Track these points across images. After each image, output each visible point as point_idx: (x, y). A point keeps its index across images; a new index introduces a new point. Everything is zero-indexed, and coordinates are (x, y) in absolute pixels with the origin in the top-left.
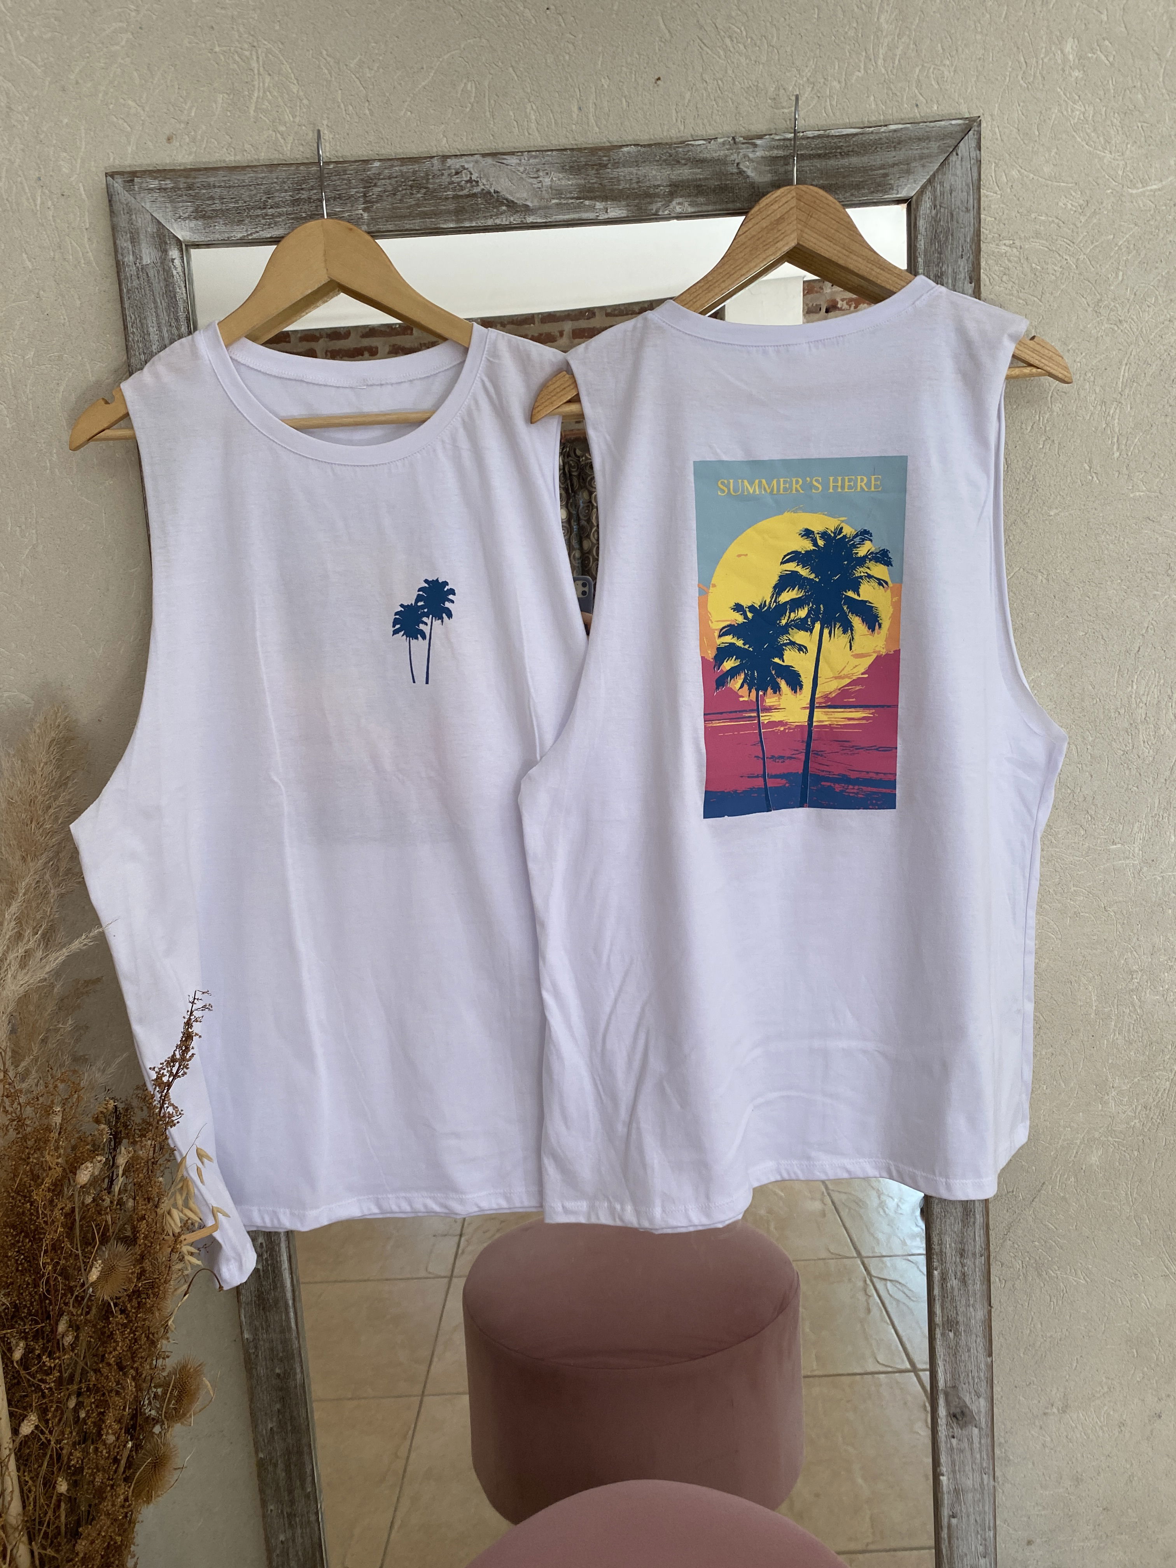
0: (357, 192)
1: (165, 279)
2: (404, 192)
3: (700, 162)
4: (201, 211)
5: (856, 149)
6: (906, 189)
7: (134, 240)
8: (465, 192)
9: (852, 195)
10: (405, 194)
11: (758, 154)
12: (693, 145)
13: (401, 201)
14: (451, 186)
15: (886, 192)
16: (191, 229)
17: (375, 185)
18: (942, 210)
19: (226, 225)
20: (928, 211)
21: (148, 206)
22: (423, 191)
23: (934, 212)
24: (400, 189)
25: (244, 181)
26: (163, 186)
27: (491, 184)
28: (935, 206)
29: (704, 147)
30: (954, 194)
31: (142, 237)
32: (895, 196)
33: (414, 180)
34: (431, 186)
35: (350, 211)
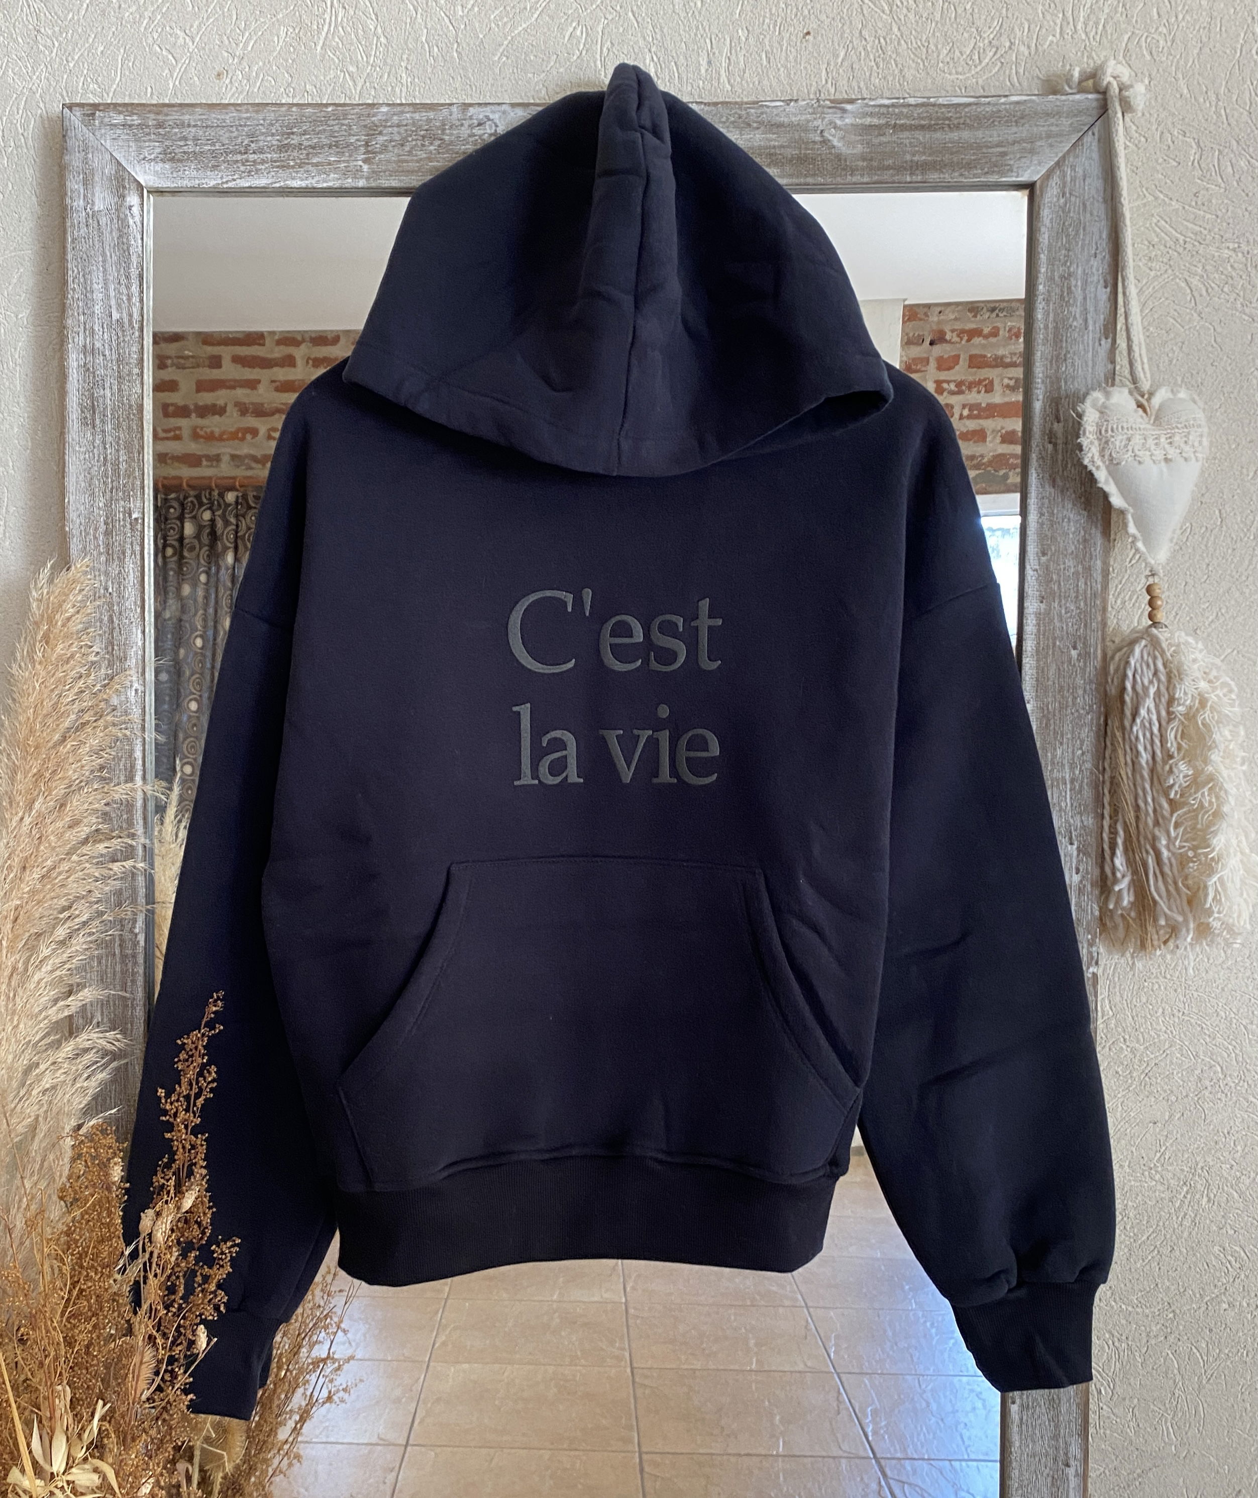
0: (358, 140)
1: (119, 230)
2: (414, 143)
3: (775, 127)
4: (170, 153)
5: (968, 121)
6: (1029, 171)
7: (87, 183)
9: (961, 175)
10: (416, 145)
11: (847, 121)
12: (768, 107)
13: (410, 152)
14: (471, 139)
15: (1002, 174)
16: (156, 172)
17: (380, 133)
18: (1073, 199)
19: (198, 170)
20: (1055, 199)
21: (108, 144)
22: (437, 143)
23: (1062, 201)
24: (410, 139)
25: (224, 121)
26: (129, 123)
28: (1064, 195)
29: (782, 109)
30: (1088, 181)
31: (96, 179)
32: (1014, 179)
33: (426, 130)
34: (447, 138)
35: (348, 161)
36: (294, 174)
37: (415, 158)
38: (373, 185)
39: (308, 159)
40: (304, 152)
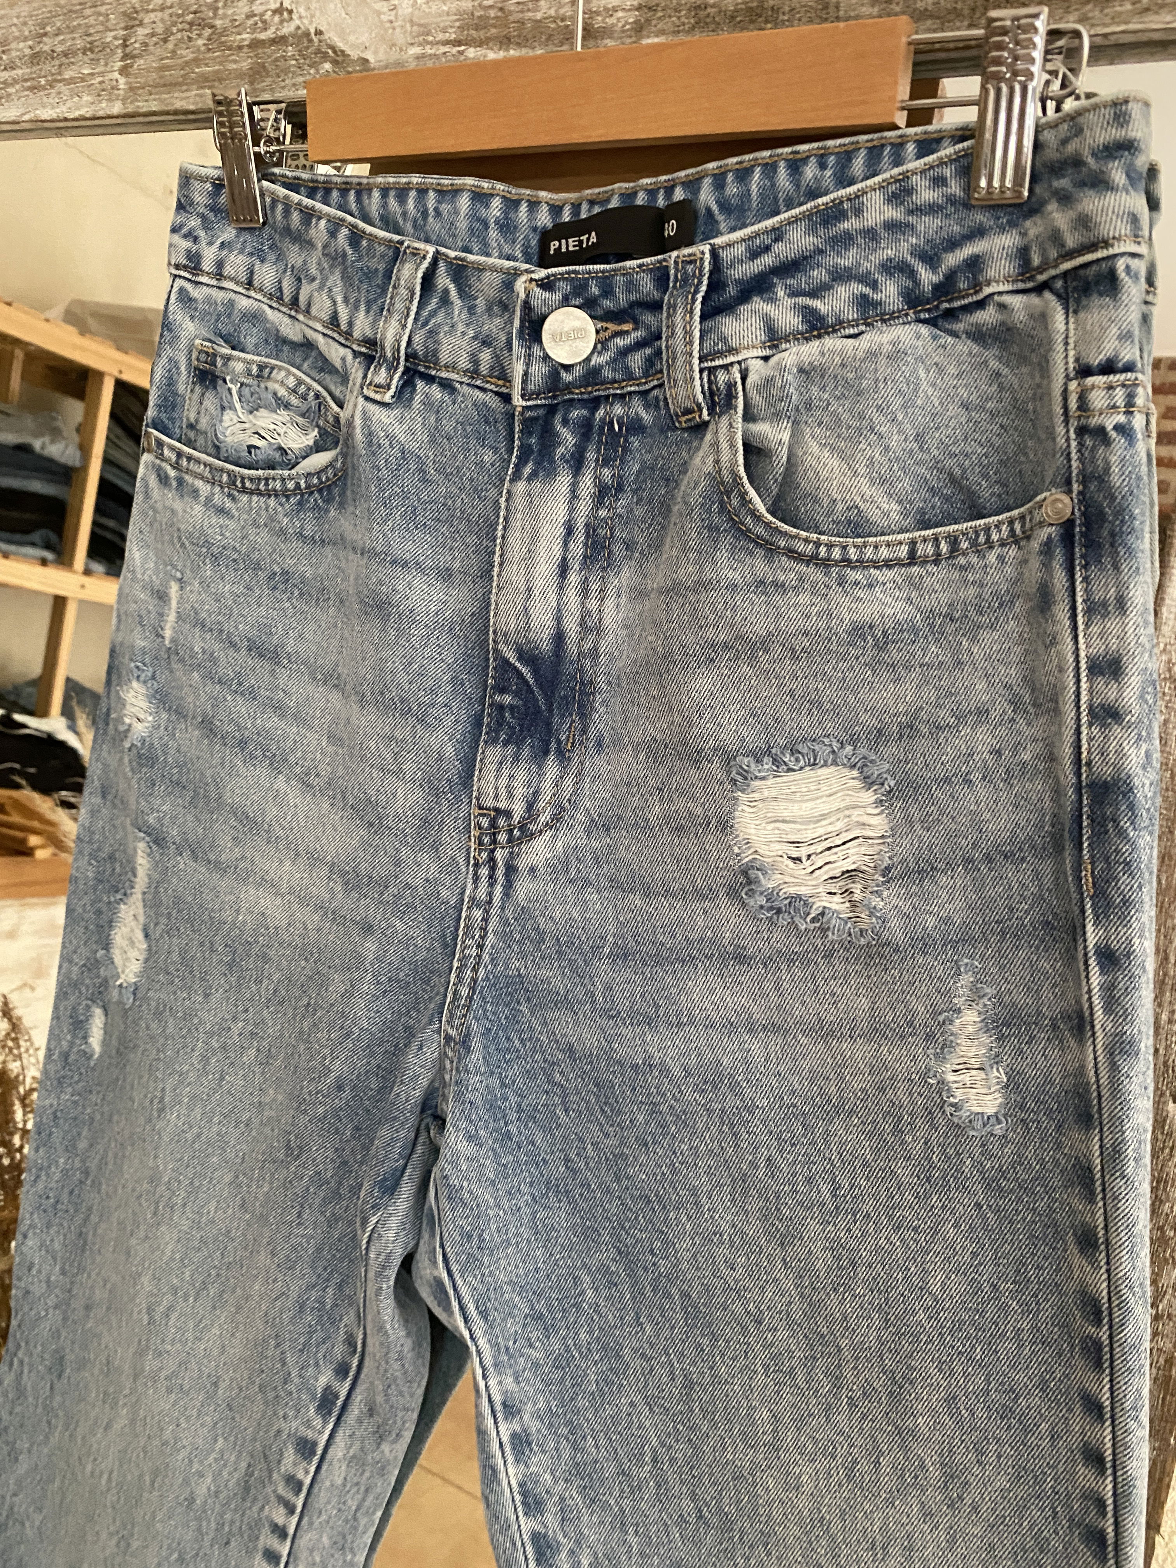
0: (115, 38)
2: (179, 36)
8: (269, 34)
10: (181, 40)
13: (174, 52)
14: (250, 22)
17: (141, 24)
22: (207, 32)
24: (174, 29)
27: (313, 16)
33: (195, 13)
34: (218, 23)
35: (102, 74)
36: (45, 99)
37: (180, 61)
38: (131, 109)
39: (60, 74)
40: (57, 62)
